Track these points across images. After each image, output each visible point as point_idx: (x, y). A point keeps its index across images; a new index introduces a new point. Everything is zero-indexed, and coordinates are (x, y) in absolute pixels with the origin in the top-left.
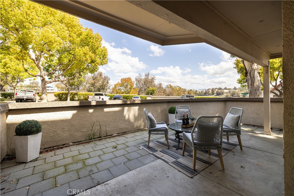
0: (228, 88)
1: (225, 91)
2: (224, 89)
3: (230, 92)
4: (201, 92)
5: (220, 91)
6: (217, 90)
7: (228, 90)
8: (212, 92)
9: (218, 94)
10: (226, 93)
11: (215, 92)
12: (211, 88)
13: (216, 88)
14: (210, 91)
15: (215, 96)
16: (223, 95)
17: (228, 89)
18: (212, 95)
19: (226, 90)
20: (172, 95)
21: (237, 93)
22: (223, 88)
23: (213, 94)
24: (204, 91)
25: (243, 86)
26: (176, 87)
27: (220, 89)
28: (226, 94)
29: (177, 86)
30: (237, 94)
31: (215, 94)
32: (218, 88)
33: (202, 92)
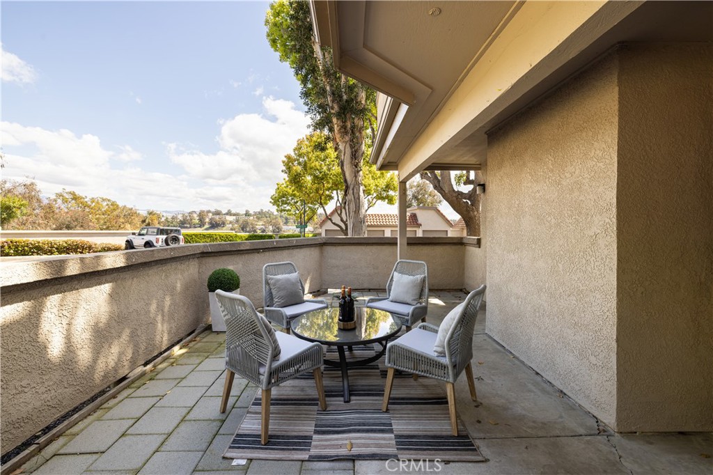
0: (233, 212)
1: (230, 218)
2: (227, 214)
3: (237, 221)
4: (170, 220)
5: (217, 218)
6: (210, 215)
7: (234, 217)
8: (200, 220)
9: (214, 225)
10: (231, 222)
11: (207, 220)
12: (198, 211)
13: (209, 212)
14: (195, 216)
15: (206, 229)
16: (224, 228)
17: (234, 215)
18: (200, 227)
19: (231, 215)
20: (82, 226)
21: (252, 224)
22: (224, 212)
23: (202, 224)
24: (180, 217)
25: (282, 211)
26: (100, 200)
27: (218, 213)
28: (231, 225)
29: (104, 200)
30: (251, 226)
31: (207, 226)
32: (213, 210)
33: (173, 218)
